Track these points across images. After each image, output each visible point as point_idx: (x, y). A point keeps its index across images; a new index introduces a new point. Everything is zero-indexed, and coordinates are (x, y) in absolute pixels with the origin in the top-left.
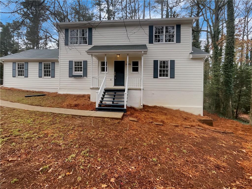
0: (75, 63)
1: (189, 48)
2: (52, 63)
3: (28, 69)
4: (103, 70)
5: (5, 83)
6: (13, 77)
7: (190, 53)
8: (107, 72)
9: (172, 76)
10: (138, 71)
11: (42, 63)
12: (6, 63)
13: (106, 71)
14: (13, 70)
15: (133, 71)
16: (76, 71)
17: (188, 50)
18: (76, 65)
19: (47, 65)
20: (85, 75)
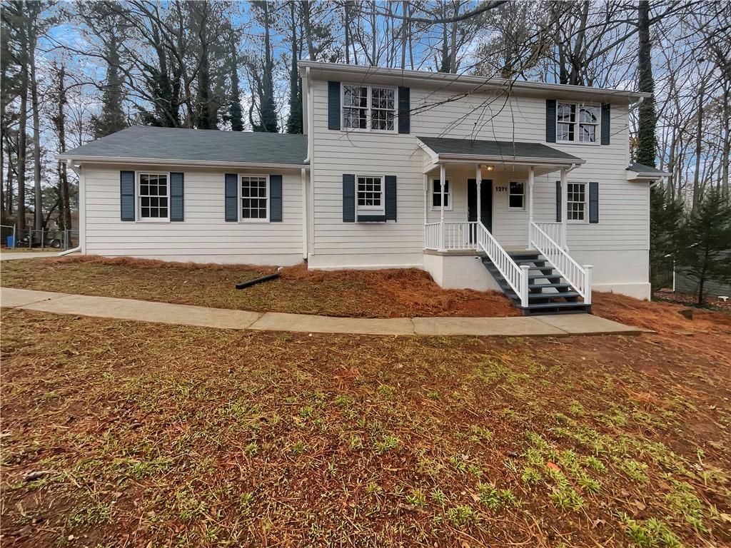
0: (361, 180)
1: (624, 157)
2: (271, 177)
3: (183, 194)
4: (437, 201)
5: (89, 240)
6: (123, 219)
7: (627, 169)
8: (446, 208)
9: (594, 220)
10: (520, 206)
11: (237, 175)
12: (87, 170)
13: (446, 204)
14: (122, 195)
15: (511, 206)
16: (361, 203)
17: (623, 162)
18: (361, 188)
19: (254, 184)
20: (391, 214)
